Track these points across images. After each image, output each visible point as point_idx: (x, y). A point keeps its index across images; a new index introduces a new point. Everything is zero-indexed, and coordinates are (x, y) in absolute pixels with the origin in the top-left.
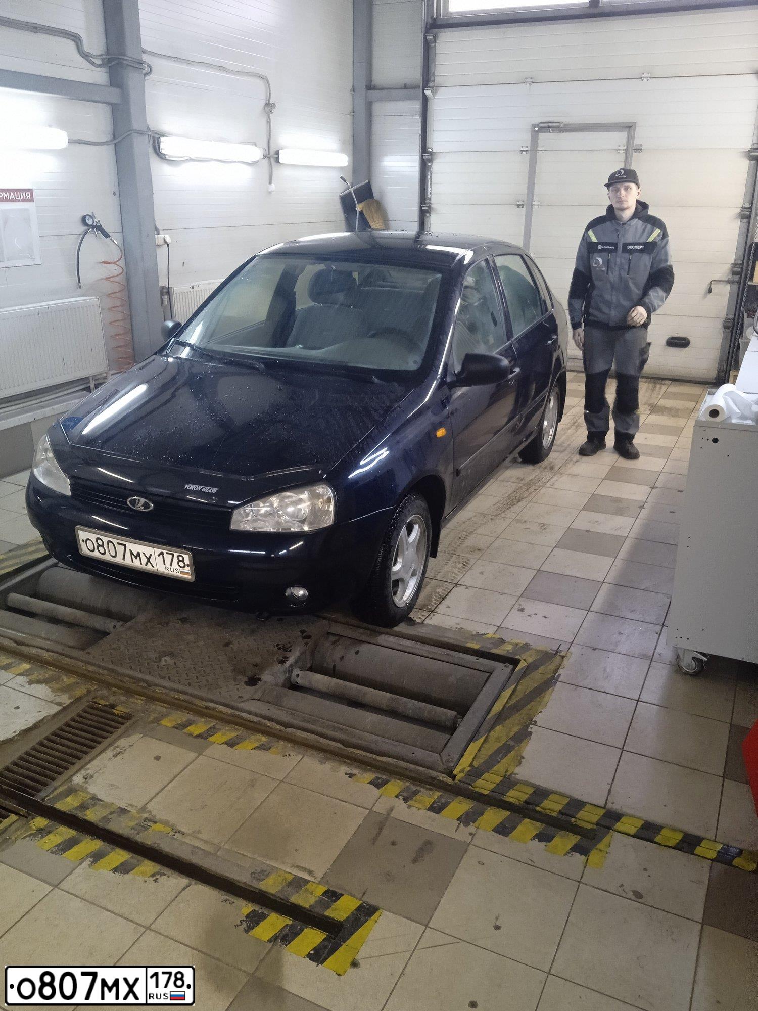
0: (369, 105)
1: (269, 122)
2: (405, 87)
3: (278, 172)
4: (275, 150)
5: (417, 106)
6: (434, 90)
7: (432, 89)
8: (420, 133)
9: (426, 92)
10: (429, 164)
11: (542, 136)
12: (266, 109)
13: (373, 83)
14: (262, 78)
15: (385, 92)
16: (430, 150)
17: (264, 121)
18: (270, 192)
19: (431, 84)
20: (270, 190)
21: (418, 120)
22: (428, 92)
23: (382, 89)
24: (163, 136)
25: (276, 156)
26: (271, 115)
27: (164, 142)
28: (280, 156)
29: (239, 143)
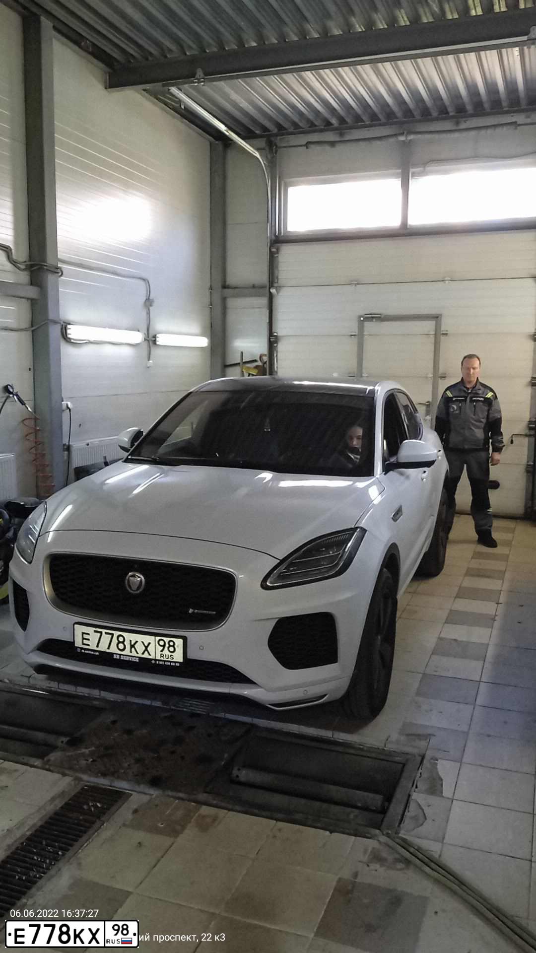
0: (224, 300)
1: (148, 313)
2: (254, 287)
3: (155, 352)
4: (153, 335)
5: (264, 301)
6: (278, 289)
7: (276, 288)
8: (268, 321)
9: (271, 290)
10: (275, 345)
11: (367, 324)
12: (147, 303)
13: (228, 283)
14: (144, 280)
15: (237, 289)
16: (275, 334)
17: (144, 313)
18: (148, 367)
19: (276, 285)
20: (148, 366)
21: (266, 312)
22: (273, 291)
23: (236, 288)
24: (69, 324)
25: (154, 339)
26: (151, 308)
27: (70, 329)
28: (157, 339)
29: (126, 329)
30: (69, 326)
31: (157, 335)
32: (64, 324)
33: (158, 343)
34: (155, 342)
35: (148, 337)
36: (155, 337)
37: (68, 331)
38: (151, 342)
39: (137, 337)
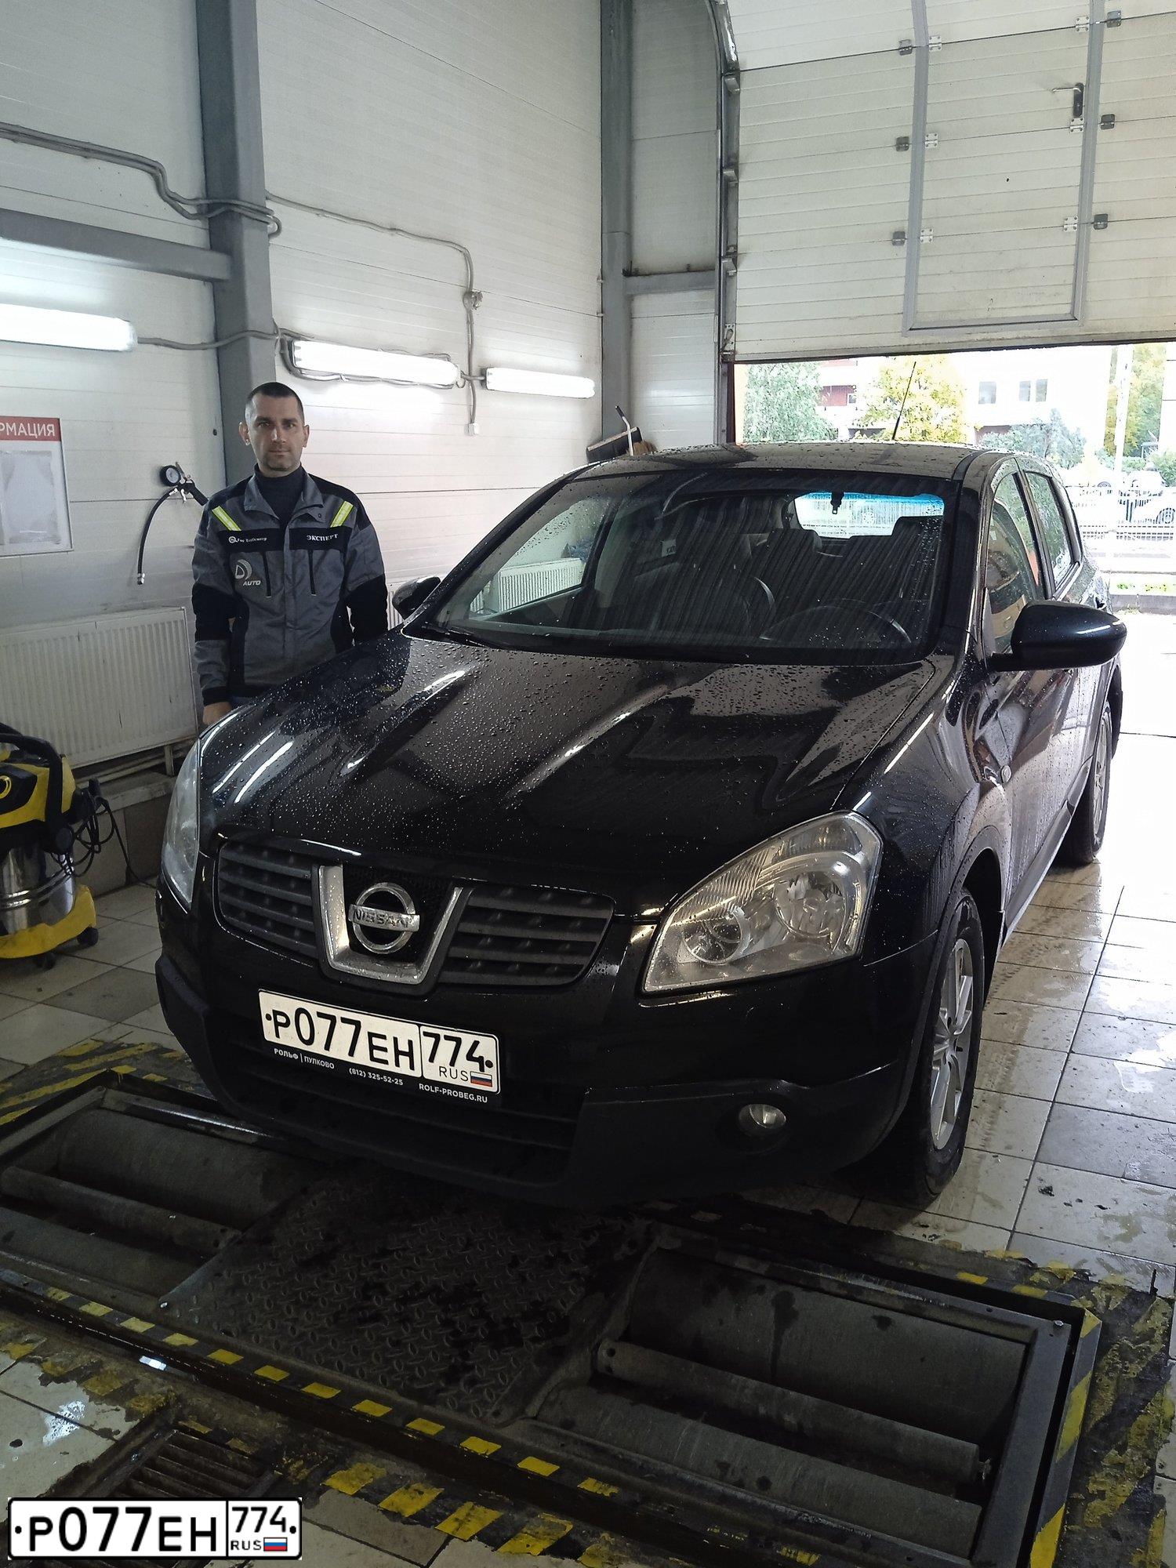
0: (628, 299)
1: (470, 322)
3: (485, 403)
4: (480, 366)
5: (708, 297)
8: (716, 340)
12: (467, 300)
13: (636, 264)
14: (461, 250)
15: (654, 278)
17: (463, 319)
21: (712, 320)
23: (650, 274)
24: (298, 337)
25: (483, 378)
26: (474, 312)
27: (299, 348)
28: (489, 378)
29: (424, 355)
30: (297, 343)
31: (489, 370)
32: (288, 338)
33: (489, 386)
34: (483, 383)
35: (470, 374)
36: (483, 373)
37: (296, 354)
38: (476, 383)
39: (449, 372)
